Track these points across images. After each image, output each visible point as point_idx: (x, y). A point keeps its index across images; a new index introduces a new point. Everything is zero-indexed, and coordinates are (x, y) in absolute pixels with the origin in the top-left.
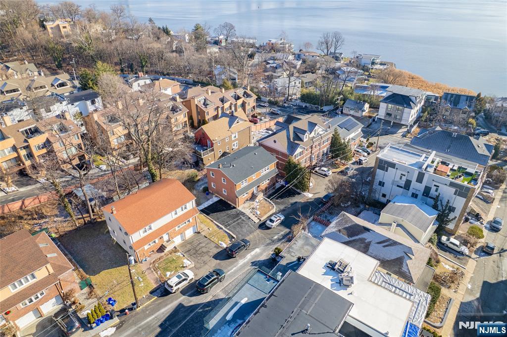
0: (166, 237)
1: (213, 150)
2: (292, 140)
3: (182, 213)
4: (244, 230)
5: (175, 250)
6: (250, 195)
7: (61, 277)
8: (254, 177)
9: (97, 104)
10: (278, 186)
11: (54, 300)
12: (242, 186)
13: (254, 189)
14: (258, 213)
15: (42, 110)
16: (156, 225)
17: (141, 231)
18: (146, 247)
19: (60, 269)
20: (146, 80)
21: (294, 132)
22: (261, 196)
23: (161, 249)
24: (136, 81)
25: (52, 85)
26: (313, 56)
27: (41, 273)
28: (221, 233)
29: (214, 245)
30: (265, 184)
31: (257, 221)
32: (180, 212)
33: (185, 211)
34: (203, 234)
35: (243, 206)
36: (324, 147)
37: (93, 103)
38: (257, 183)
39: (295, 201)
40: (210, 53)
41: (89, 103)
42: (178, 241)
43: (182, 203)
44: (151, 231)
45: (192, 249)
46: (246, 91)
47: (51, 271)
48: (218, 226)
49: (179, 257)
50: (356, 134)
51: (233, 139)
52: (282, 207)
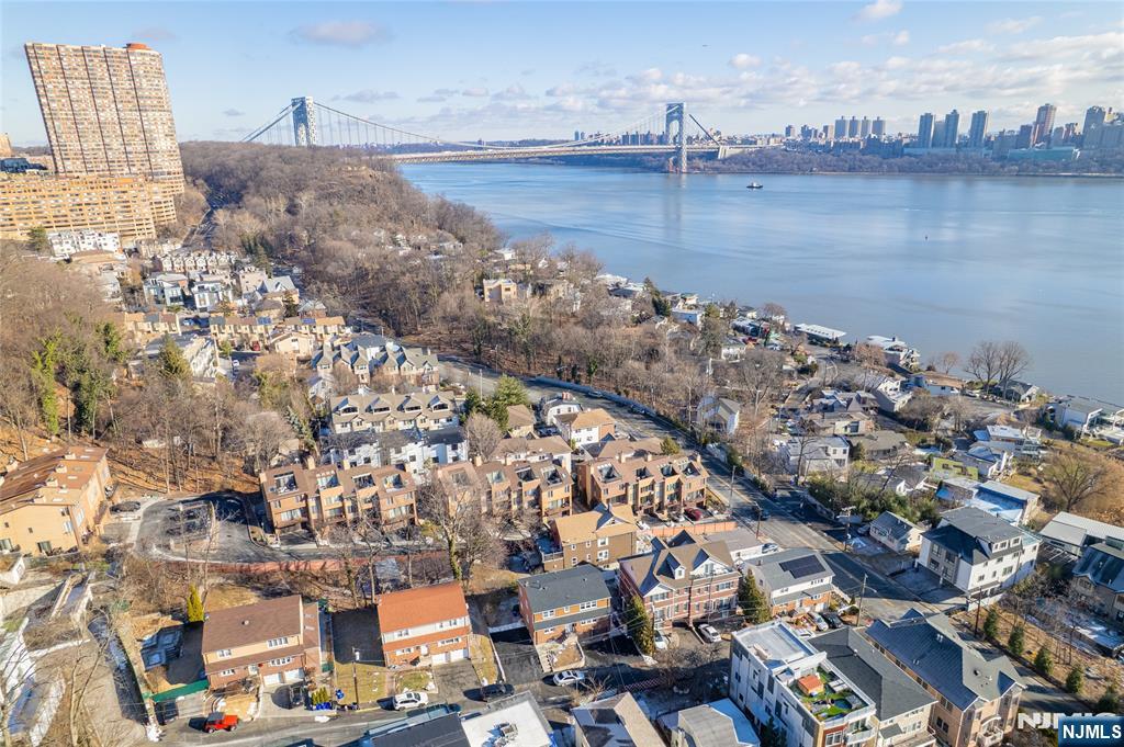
0: (424, 650)
1: (562, 555)
2: (654, 573)
3: (450, 628)
4: (523, 675)
5: (428, 669)
6: (559, 633)
7: (308, 651)
8: (567, 611)
9: (459, 451)
10: (614, 632)
11: (297, 671)
12: (545, 619)
13: (567, 627)
14: (556, 660)
15: (392, 451)
16: (414, 632)
17: (396, 634)
18: (399, 653)
19: (309, 643)
20: (572, 406)
21: (666, 561)
22: (572, 640)
23: (415, 662)
24: (554, 405)
25: (429, 406)
26: (943, 388)
27: (293, 641)
28: (494, 669)
29: (475, 679)
30: (589, 624)
31: (546, 669)
32: (447, 626)
33: (454, 627)
34: (473, 662)
35: (542, 646)
36: (723, 594)
37: (455, 448)
38: (573, 620)
39: (622, 662)
40: (726, 356)
41: (449, 447)
42: (438, 660)
43: (452, 615)
44: (406, 637)
45: (449, 675)
46: (694, 463)
47: (301, 642)
48: (496, 662)
49: (428, 677)
50: (814, 586)
51: (599, 545)
52: (597, 664)
